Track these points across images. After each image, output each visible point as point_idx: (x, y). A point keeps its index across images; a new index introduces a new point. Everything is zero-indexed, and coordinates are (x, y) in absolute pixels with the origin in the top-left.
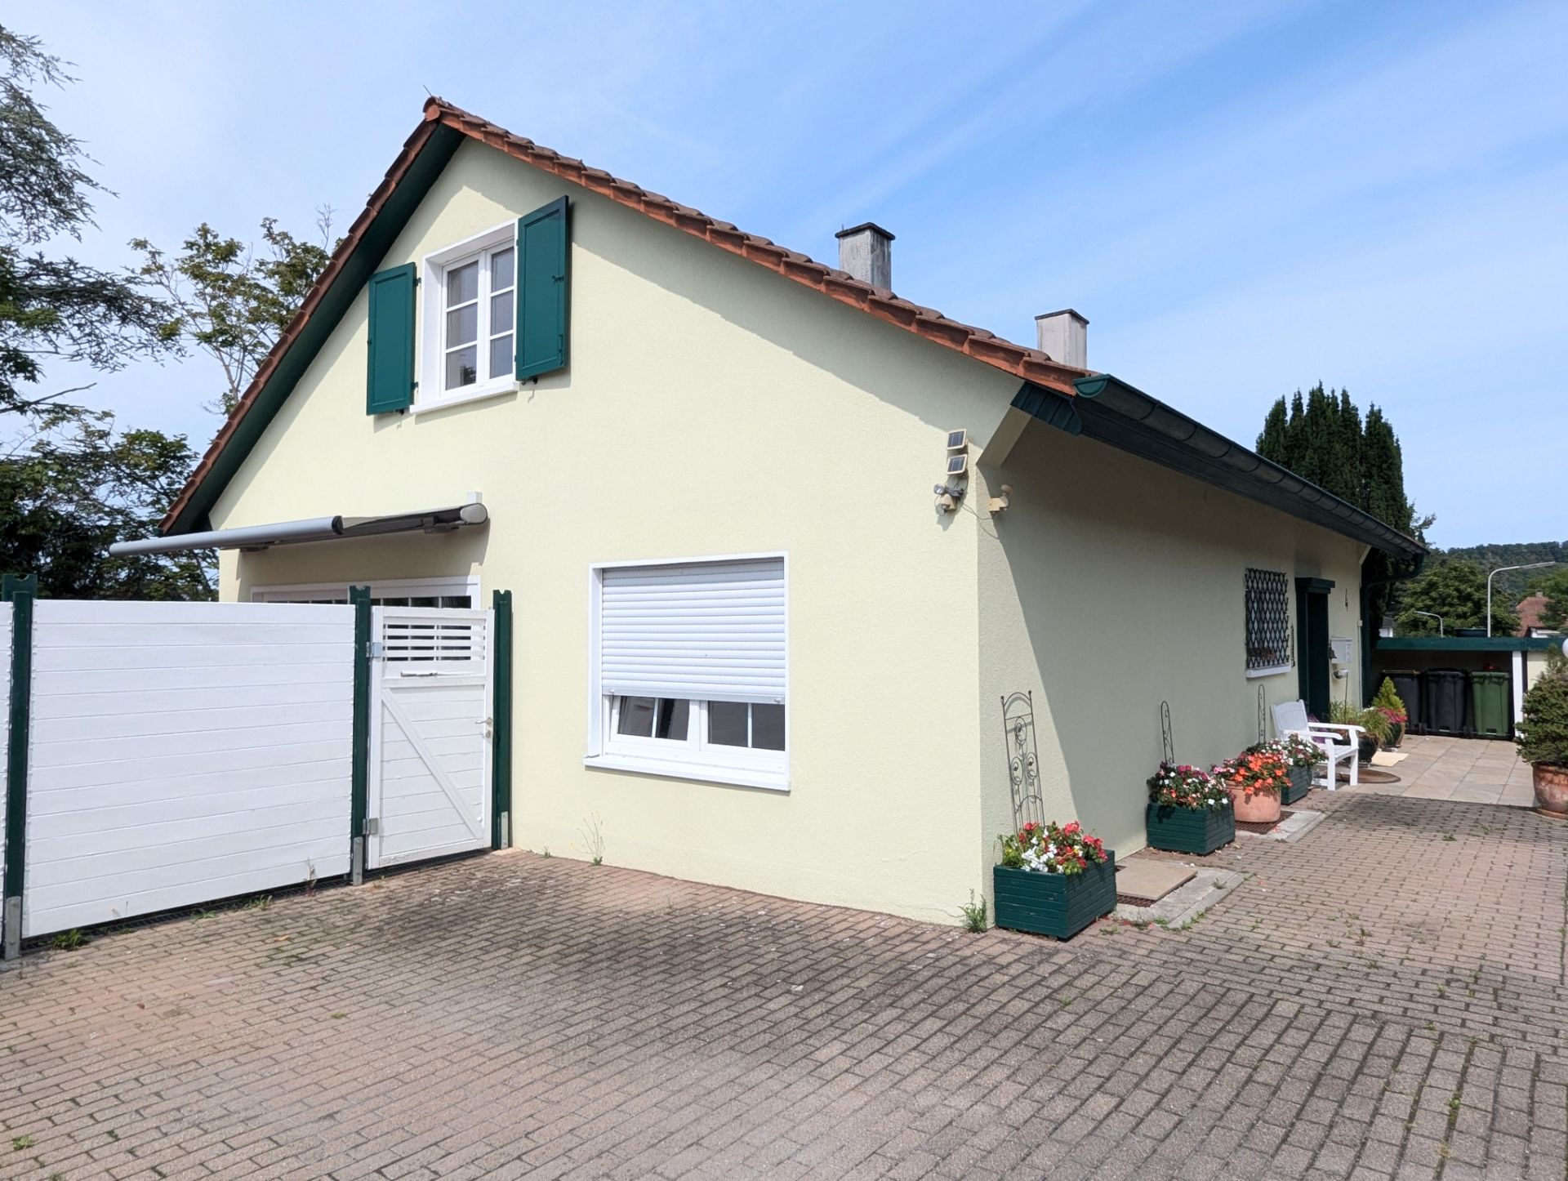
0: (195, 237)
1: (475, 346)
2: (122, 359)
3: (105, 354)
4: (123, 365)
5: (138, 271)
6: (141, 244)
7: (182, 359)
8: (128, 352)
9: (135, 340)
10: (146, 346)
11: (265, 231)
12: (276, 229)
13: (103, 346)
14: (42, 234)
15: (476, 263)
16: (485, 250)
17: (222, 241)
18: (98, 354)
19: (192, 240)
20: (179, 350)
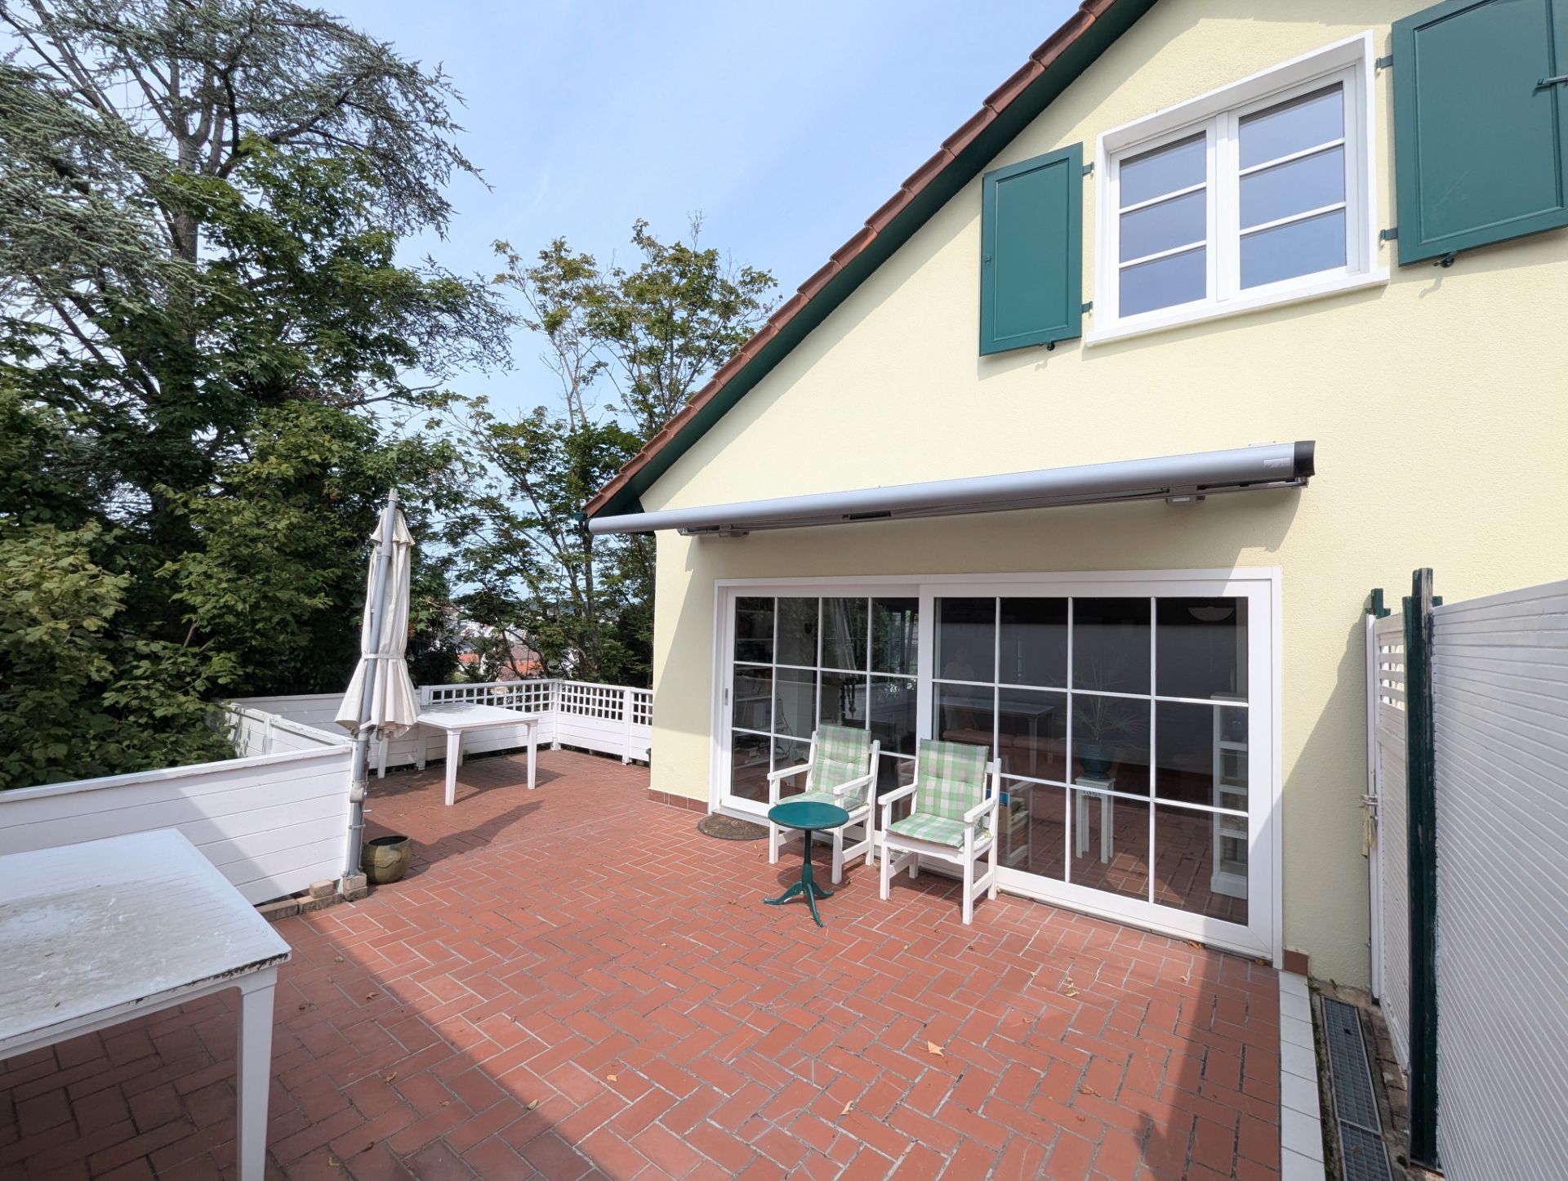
0: (550, 248)
1: (1204, 247)
2: (454, 369)
3: (438, 363)
4: (454, 375)
5: (490, 278)
6: (501, 248)
7: (508, 372)
8: (459, 363)
9: (467, 351)
10: (475, 358)
11: (634, 234)
12: (646, 233)
13: (437, 356)
14: (407, 228)
15: (1202, 134)
16: (1228, 111)
17: (574, 256)
18: (431, 364)
19: (547, 250)
20: (508, 362)
